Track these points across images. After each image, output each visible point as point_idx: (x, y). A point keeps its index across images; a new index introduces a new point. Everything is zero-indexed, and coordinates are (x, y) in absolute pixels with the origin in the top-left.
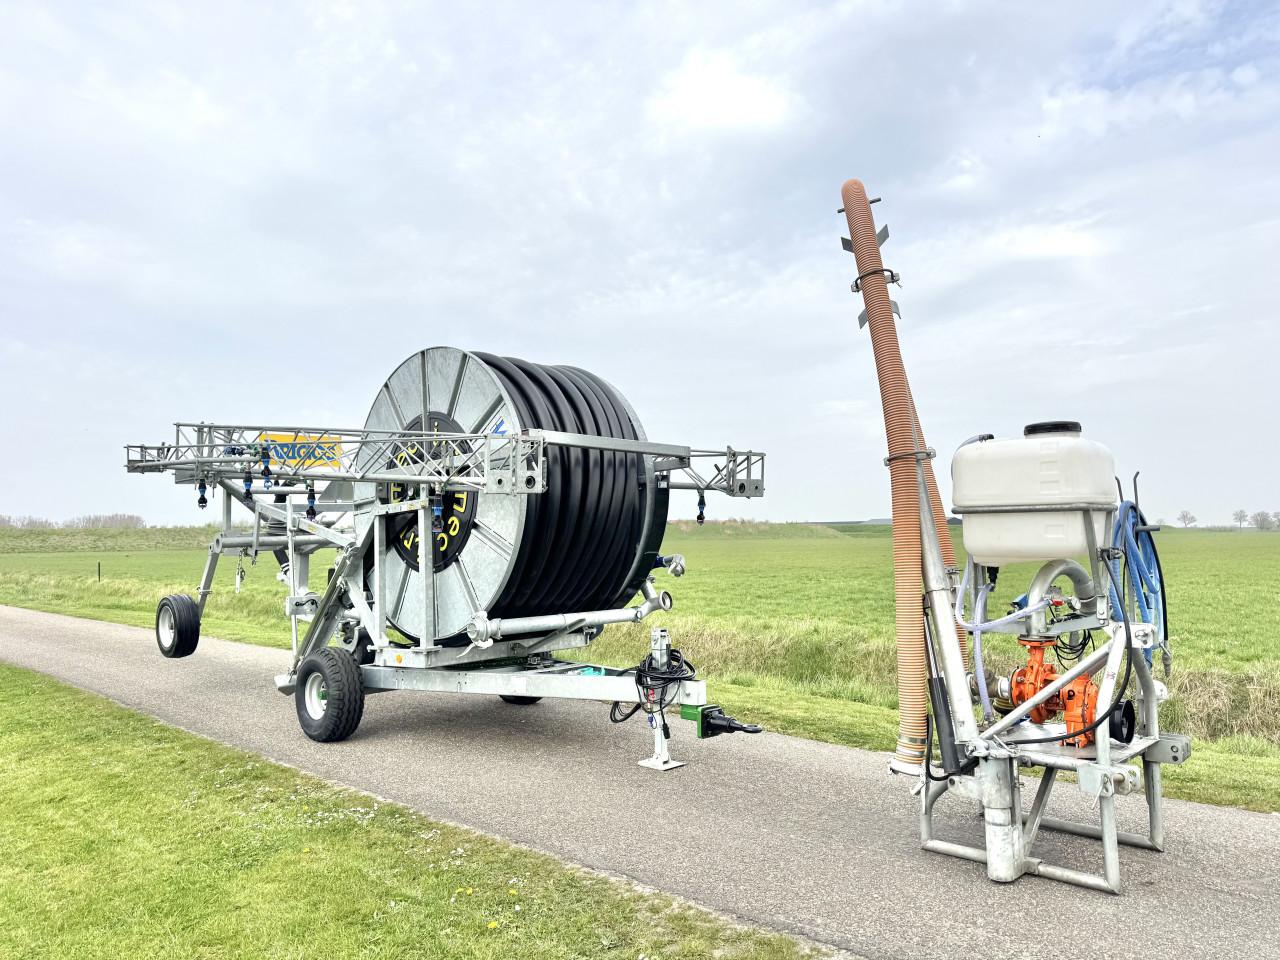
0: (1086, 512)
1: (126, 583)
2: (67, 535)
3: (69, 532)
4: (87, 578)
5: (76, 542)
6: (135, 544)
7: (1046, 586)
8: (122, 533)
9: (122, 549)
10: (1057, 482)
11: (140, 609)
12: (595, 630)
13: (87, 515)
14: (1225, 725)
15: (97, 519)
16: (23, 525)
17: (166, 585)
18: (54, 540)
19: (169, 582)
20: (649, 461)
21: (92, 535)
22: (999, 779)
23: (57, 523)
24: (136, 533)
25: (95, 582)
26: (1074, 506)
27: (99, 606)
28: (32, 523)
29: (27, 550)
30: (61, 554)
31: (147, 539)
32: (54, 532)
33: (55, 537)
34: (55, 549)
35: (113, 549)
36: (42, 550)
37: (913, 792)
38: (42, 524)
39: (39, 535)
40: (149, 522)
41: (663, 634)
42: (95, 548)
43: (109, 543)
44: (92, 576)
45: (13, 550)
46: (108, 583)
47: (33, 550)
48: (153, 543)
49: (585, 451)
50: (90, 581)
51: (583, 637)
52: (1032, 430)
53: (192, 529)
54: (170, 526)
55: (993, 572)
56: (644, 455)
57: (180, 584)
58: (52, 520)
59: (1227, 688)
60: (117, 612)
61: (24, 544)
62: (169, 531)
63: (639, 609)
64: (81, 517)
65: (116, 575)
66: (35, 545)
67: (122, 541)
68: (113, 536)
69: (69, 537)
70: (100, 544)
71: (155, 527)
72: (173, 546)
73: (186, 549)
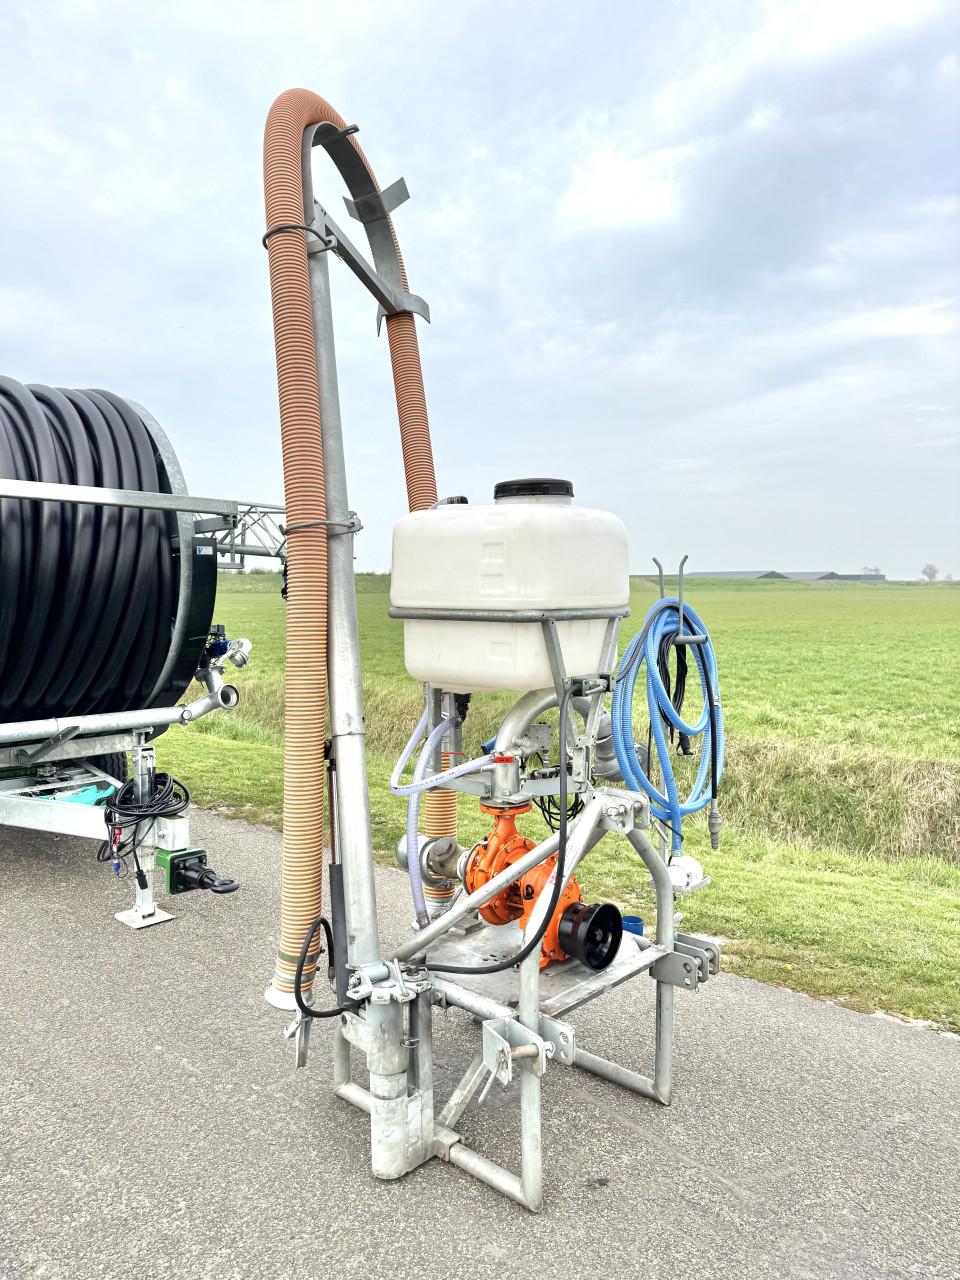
0: (545, 621)
7: (521, 726)
10: (500, 575)
12: (151, 730)
14: (947, 822)
20: (185, 522)
22: (383, 1032)
26: (519, 614)
37: (287, 1034)
41: (146, 753)
49: (98, 508)
51: (135, 739)
52: (504, 490)
55: (462, 702)
56: (178, 513)
59: (954, 780)
63: (186, 708)
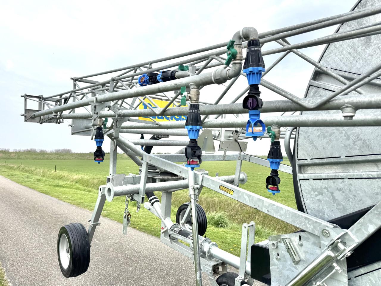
1: (64, 173)
2: (50, 155)
3: (51, 154)
4: (52, 170)
5: (53, 156)
6: (69, 158)
8: (65, 154)
9: (65, 159)
11: (66, 187)
13: (56, 149)
15: (59, 150)
16: (39, 151)
17: (77, 174)
18: (46, 156)
19: (77, 173)
21: (57, 155)
23: (48, 151)
24: (70, 154)
25: (54, 172)
27: (51, 185)
28: (41, 151)
29: (39, 159)
30: (48, 160)
31: (72, 156)
32: (47, 154)
33: (47, 155)
34: (47, 159)
35: (63, 159)
36: (43, 159)
38: (44, 151)
39: (42, 154)
40: (73, 151)
42: (58, 159)
43: (62, 157)
44: (53, 170)
45: (35, 158)
46: (58, 173)
47: (41, 159)
48: (74, 158)
50: (53, 171)
53: (85, 154)
54: (79, 153)
57: (81, 174)
58: (47, 150)
60: (57, 188)
61: (38, 157)
62: (79, 154)
64: (55, 149)
65: (61, 169)
66: (41, 157)
67: (65, 157)
68: (63, 155)
69: (51, 155)
70: (59, 157)
71: (75, 153)
72: (80, 158)
73: (83, 159)
